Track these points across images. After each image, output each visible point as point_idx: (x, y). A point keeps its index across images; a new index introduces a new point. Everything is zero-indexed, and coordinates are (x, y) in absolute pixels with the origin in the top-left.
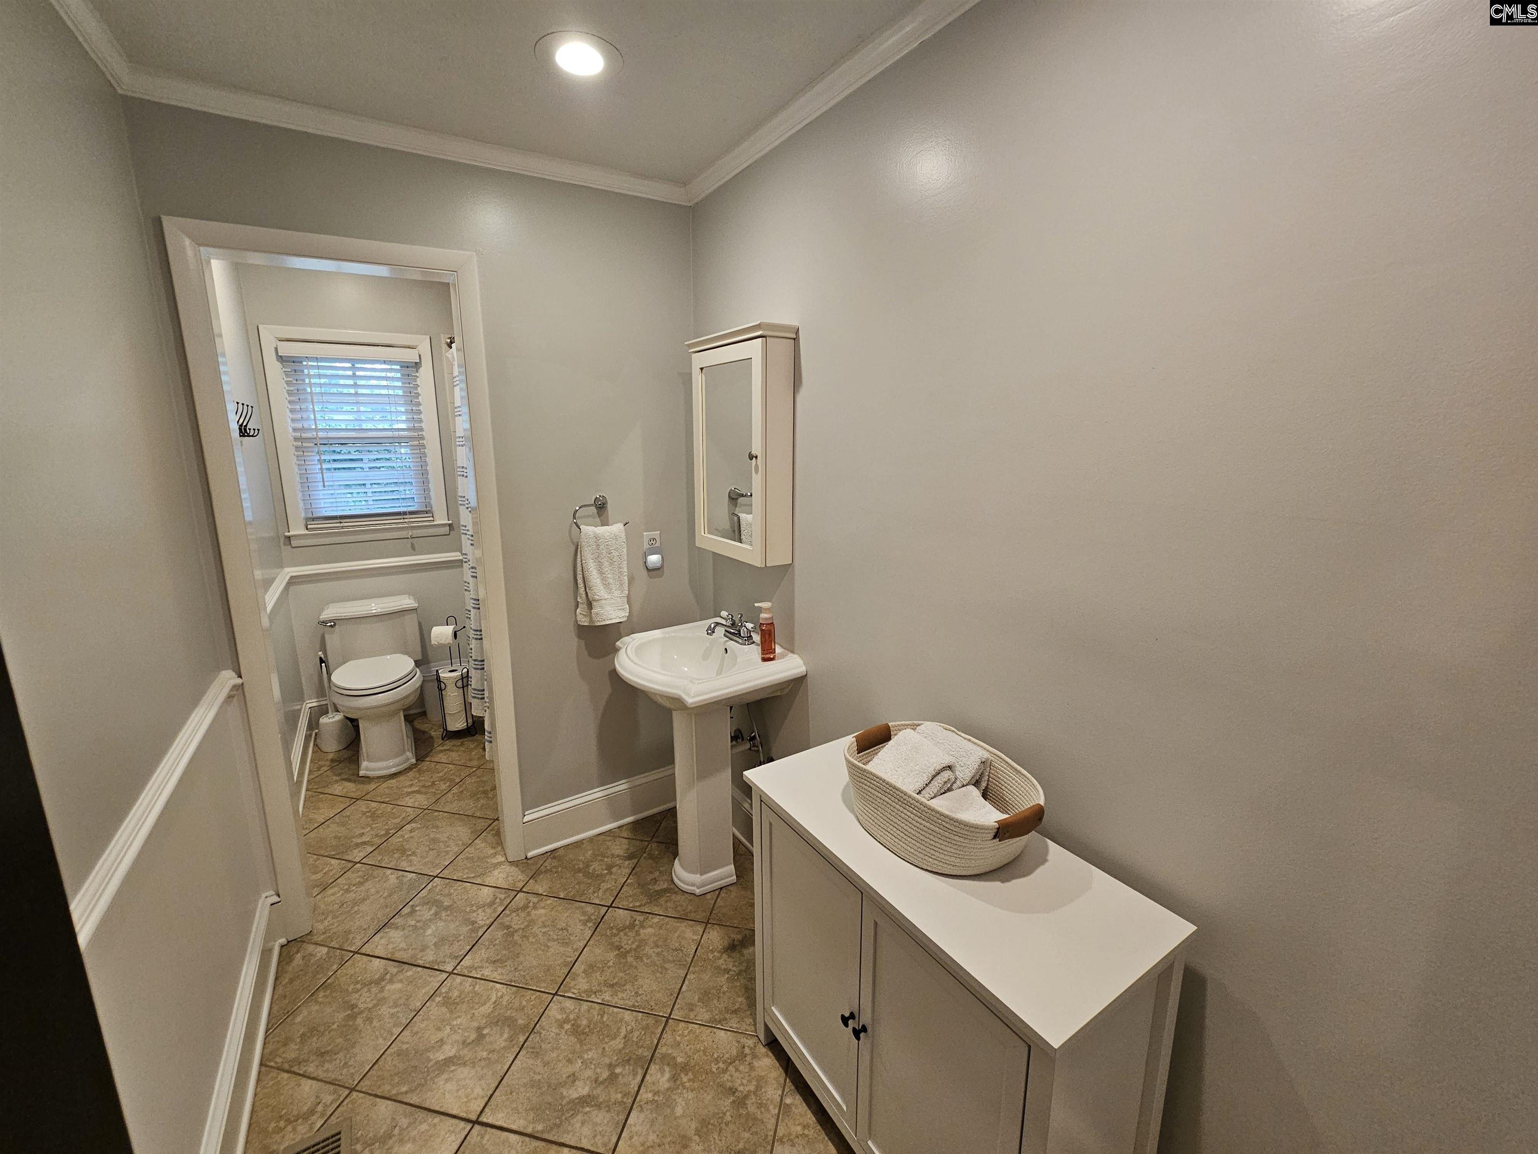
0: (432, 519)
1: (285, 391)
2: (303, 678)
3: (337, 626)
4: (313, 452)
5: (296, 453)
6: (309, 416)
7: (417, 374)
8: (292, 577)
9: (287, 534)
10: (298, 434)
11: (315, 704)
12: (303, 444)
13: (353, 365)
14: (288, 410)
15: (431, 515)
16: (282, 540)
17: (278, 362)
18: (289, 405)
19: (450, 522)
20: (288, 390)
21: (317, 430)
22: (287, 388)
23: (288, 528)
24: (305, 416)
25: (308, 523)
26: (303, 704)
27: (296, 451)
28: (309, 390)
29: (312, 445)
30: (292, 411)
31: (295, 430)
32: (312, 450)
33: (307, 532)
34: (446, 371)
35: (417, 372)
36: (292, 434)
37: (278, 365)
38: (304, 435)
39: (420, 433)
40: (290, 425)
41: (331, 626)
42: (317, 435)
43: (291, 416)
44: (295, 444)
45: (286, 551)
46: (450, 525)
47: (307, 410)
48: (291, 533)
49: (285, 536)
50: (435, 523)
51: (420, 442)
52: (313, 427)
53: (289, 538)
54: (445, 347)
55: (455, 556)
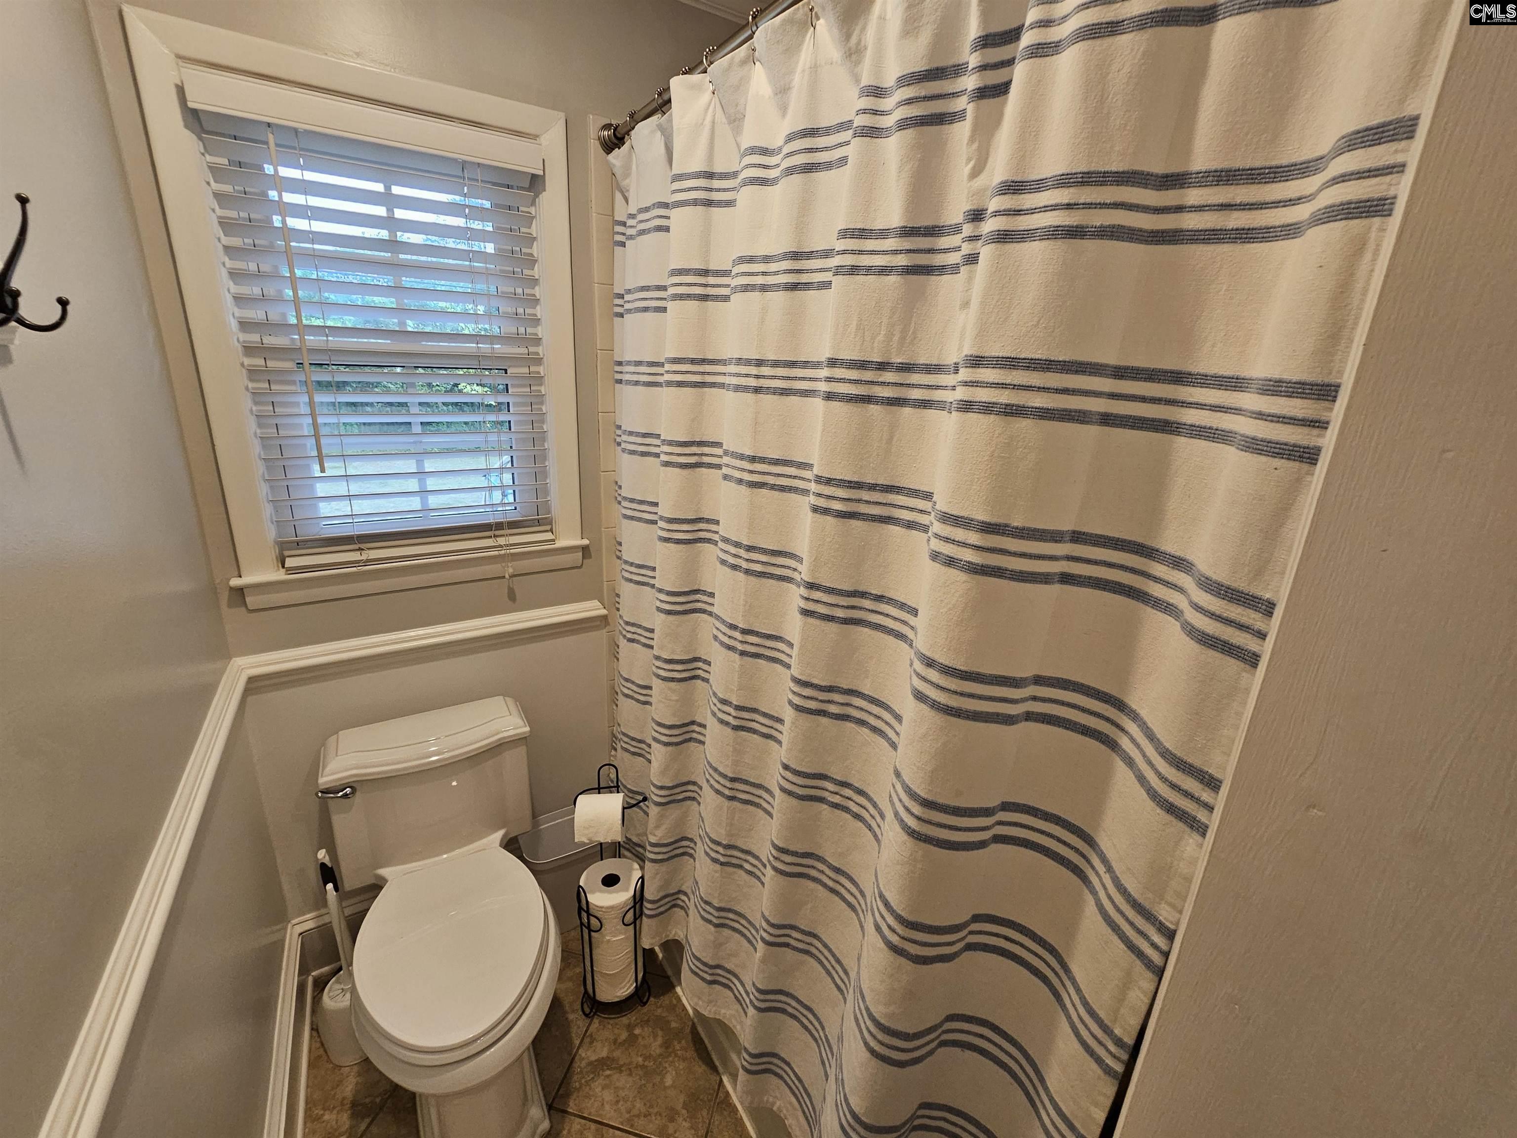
0: (549, 536)
1: (214, 218)
2: (284, 879)
3: (358, 794)
4: (293, 383)
5: (251, 385)
6: (280, 292)
7: (532, 210)
8: (251, 680)
9: (235, 582)
10: (254, 338)
11: (310, 925)
12: (270, 363)
13: (388, 188)
14: (224, 273)
15: (548, 527)
16: (224, 597)
17: (187, 133)
18: (227, 260)
19: (586, 542)
20: (219, 217)
21: (300, 328)
22: (220, 212)
23: (238, 566)
24: (270, 291)
25: (286, 553)
26: (285, 929)
27: (251, 380)
28: (277, 221)
29: (289, 365)
30: (234, 275)
31: (244, 325)
32: (290, 378)
33: (280, 575)
34: (594, 211)
35: (533, 203)
36: (237, 337)
37: (188, 141)
38: (269, 340)
39: (532, 349)
40: (232, 314)
41: (346, 796)
42: (302, 340)
43: (234, 289)
44: (247, 361)
45: (233, 617)
46: (585, 550)
47: (275, 276)
48: (247, 579)
49: (231, 588)
50: (559, 544)
51: (532, 369)
52: (293, 321)
53: (240, 593)
54: (594, 147)
55: (591, 608)
